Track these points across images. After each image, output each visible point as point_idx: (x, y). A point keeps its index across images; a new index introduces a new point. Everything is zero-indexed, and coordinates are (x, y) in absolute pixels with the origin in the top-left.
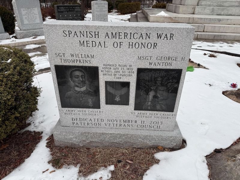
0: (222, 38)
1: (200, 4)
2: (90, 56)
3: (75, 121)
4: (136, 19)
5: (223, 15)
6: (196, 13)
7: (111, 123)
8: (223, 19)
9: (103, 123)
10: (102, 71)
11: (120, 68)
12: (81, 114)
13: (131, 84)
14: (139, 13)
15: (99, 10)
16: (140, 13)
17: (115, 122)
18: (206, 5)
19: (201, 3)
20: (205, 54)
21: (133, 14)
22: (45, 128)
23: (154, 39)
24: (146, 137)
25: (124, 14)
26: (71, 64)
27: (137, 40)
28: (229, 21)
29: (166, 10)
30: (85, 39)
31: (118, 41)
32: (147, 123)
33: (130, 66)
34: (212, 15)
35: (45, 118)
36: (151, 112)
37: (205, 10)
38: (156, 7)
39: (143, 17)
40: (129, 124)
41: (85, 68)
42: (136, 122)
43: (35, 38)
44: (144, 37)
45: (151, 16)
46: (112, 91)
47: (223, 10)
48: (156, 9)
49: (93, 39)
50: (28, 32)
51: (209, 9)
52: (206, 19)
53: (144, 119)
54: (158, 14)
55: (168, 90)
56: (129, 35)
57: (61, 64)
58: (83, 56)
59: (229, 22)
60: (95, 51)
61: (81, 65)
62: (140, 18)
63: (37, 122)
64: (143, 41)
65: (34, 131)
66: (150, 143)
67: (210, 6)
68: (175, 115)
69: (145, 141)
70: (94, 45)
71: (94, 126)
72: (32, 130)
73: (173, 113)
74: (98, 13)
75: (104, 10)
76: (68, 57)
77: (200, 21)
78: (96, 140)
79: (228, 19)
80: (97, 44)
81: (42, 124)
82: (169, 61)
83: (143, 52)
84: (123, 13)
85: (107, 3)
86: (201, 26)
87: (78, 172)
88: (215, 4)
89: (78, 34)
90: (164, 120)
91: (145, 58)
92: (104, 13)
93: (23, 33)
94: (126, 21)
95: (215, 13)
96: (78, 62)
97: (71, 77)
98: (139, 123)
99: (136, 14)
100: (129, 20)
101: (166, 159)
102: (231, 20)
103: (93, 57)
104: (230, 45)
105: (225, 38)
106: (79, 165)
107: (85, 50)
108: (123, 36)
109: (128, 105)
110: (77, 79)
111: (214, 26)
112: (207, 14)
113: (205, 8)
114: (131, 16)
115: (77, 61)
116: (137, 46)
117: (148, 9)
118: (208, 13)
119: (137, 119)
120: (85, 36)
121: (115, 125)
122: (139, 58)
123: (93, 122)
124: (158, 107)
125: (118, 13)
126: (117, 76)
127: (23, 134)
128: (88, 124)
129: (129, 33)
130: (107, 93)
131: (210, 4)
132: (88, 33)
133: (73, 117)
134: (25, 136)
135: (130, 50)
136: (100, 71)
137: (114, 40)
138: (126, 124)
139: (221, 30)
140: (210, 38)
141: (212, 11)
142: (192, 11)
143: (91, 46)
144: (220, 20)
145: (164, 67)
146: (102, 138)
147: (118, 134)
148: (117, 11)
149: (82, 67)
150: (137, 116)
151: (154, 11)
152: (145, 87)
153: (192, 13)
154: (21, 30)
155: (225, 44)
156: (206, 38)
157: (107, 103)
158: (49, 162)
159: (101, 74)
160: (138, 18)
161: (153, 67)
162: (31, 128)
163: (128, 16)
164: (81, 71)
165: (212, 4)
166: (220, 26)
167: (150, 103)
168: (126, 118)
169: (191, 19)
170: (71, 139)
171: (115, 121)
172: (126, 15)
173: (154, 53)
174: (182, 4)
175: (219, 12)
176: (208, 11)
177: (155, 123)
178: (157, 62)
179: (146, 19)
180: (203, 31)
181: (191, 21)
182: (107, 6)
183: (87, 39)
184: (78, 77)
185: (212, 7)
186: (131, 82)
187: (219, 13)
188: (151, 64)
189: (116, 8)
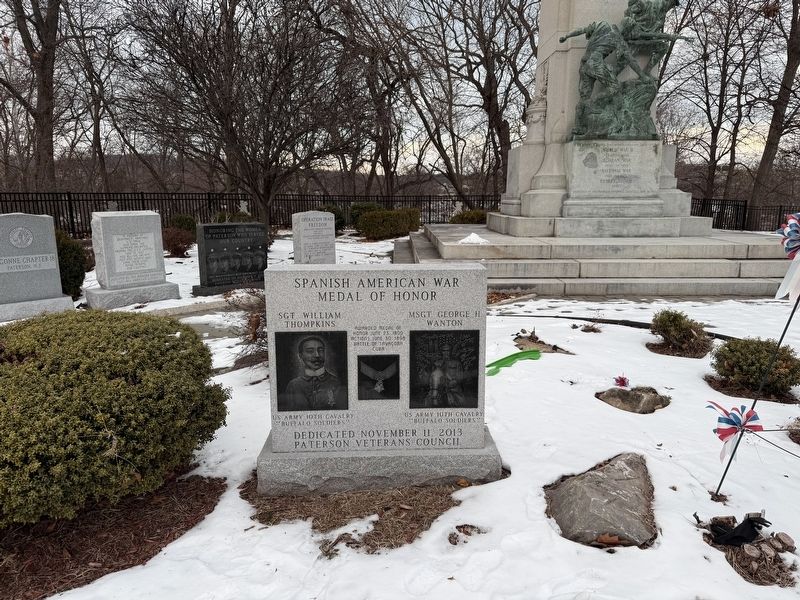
0: (627, 290)
1: (565, 212)
2: (333, 314)
3: (301, 441)
4: (409, 253)
5: (628, 236)
6: (558, 233)
7: (368, 438)
8: (624, 247)
9: (353, 441)
10: (353, 338)
11: (382, 332)
12: (312, 423)
13: (401, 359)
14: (416, 237)
15: (311, 233)
16: (418, 236)
17: (376, 437)
18: (581, 214)
19: (569, 209)
20: (575, 327)
21: (401, 239)
22: (230, 471)
23: (430, 286)
24: (433, 461)
25: (376, 239)
26: (303, 329)
27: (407, 288)
28: (638, 249)
29: (487, 228)
30: (328, 290)
31: (377, 289)
32: (435, 435)
33: (399, 328)
34: (601, 236)
35: (226, 454)
36: (439, 410)
37: (579, 226)
38: (461, 219)
39: (427, 249)
40: (401, 439)
41: (325, 335)
42: (414, 433)
43: (140, 307)
44: (416, 284)
45: (447, 246)
46: (369, 372)
47: (625, 224)
48: (460, 227)
49: (341, 289)
50: (123, 293)
51: (589, 224)
52: (581, 249)
53: (428, 426)
54: (463, 241)
55: (463, 367)
56: (394, 282)
57: (285, 330)
58: (323, 315)
59: (640, 252)
60: (342, 307)
61: (319, 329)
62: (420, 250)
63: (211, 461)
64: (416, 290)
65: (209, 478)
66: (442, 472)
67: (590, 216)
68: (482, 414)
69: (434, 468)
70: (341, 296)
71: (336, 448)
72: (205, 475)
73: (478, 410)
74: (311, 241)
75: (325, 232)
76: (299, 318)
77: (567, 253)
78: (340, 474)
79: (636, 247)
80: (346, 296)
81: (224, 465)
82: (458, 318)
83: (417, 305)
84: (373, 237)
85: (333, 216)
86: (572, 264)
87: (311, 526)
88: (603, 212)
89: (318, 283)
90: (463, 425)
91: (421, 315)
92: (324, 240)
93: (109, 294)
94: (383, 256)
95: (607, 233)
96: (314, 326)
97: (301, 352)
98: (420, 434)
99: (407, 238)
100: (390, 254)
101: (473, 497)
102: (644, 247)
103: (338, 316)
104: (644, 305)
105: (634, 290)
106: (310, 520)
107: (328, 306)
108: (385, 284)
109: (398, 398)
110: (310, 355)
111: (604, 264)
112: (587, 236)
113: (579, 221)
114: (396, 244)
115: (312, 323)
116: (407, 297)
117: (439, 227)
118: (589, 233)
119: (416, 426)
120: (329, 285)
121: (376, 443)
122: (412, 315)
123: (335, 439)
124: (450, 399)
125: (358, 238)
126: (378, 346)
127: (188, 481)
128: (325, 444)
129: (393, 278)
130: (362, 378)
131: (590, 211)
132: (333, 281)
133: (297, 430)
134: (192, 485)
135: (397, 304)
136: (349, 339)
137: (372, 289)
138: (397, 439)
139: (623, 272)
140: (598, 293)
141: (598, 229)
142: (548, 230)
143: (337, 299)
144: (616, 249)
145: (451, 328)
146: (351, 468)
147: (383, 458)
148: (354, 231)
149: (320, 333)
150: (415, 421)
151: (455, 232)
152: (425, 363)
153: (550, 233)
154: (103, 287)
155: (632, 303)
156: (587, 293)
157: (361, 397)
158: (252, 518)
159: (350, 342)
160: (415, 251)
161: (433, 328)
162: (202, 471)
163: (388, 245)
164: (318, 340)
165: (595, 211)
166: (619, 264)
167: (435, 393)
168: (396, 427)
169: (544, 249)
170: (292, 475)
171: (376, 434)
172: (381, 243)
173: (434, 306)
174: (523, 212)
175: (617, 230)
176: (588, 227)
177: (449, 433)
178: (438, 320)
179: (435, 252)
180: (577, 275)
181: (545, 253)
182: (332, 224)
183: (331, 290)
184: (311, 350)
185: (596, 220)
186: (401, 355)
187: (616, 233)
188: (430, 323)
189: (354, 223)
